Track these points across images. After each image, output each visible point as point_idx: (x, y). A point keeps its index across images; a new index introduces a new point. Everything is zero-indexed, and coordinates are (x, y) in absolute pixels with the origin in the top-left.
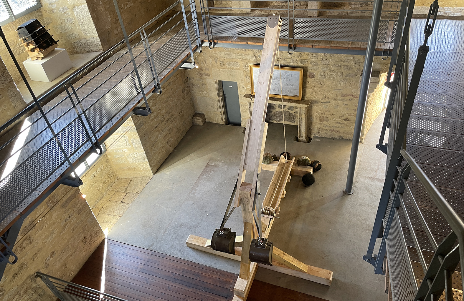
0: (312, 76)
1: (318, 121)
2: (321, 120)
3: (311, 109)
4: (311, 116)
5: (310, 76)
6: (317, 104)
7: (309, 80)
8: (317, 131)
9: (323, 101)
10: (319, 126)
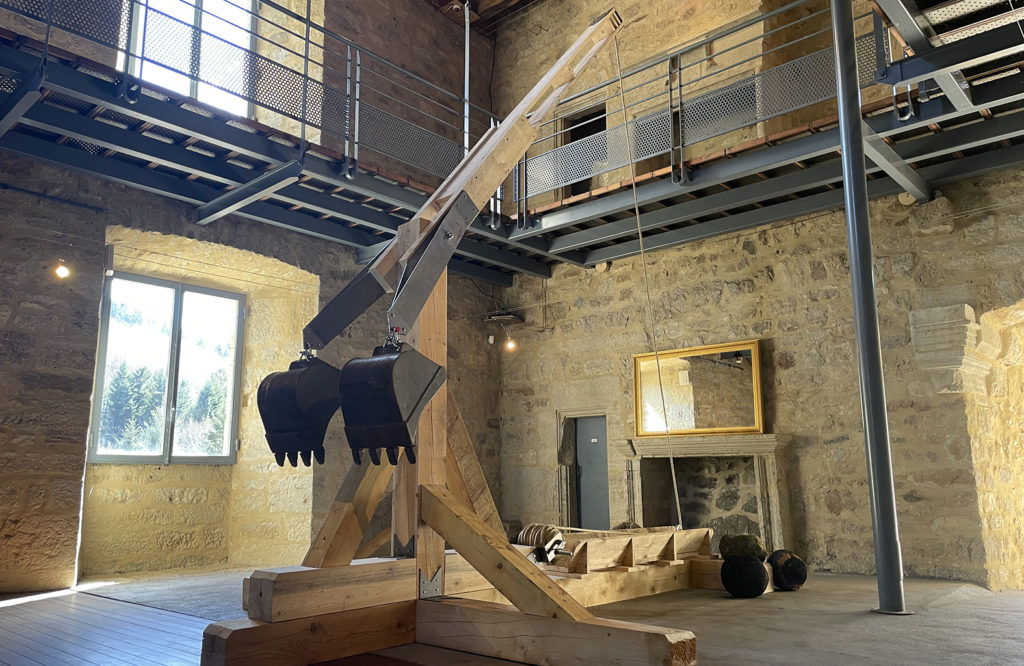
0: (788, 363)
1: (825, 513)
2: (834, 507)
3: (797, 468)
4: (800, 492)
5: (780, 364)
6: (812, 450)
7: (782, 374)
8: (825, 552)
9: (828, 436)
10: (828, 529)
